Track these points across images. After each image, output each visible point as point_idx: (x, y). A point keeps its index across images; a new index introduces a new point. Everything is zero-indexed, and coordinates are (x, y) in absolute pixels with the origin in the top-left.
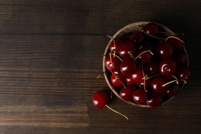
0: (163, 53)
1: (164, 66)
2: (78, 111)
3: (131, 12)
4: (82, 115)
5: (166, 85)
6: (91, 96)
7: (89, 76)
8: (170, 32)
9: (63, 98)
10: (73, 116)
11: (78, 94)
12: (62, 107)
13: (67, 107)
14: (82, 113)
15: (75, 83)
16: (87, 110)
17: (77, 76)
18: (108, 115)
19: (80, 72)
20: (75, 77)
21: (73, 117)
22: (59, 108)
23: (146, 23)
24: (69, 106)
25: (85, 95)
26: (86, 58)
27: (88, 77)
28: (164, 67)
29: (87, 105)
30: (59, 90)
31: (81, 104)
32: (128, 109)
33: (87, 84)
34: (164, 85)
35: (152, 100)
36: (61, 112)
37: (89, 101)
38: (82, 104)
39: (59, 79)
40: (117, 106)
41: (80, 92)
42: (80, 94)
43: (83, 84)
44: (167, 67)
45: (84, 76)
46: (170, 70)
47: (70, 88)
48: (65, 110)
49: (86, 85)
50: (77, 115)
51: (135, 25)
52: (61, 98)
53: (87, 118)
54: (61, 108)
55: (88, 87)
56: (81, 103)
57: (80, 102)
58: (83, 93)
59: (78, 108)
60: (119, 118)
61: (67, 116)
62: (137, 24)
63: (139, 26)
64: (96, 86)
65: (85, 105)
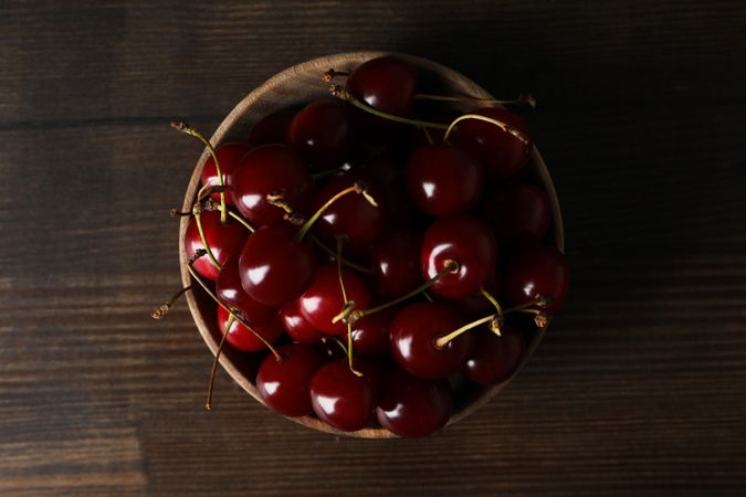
0: (435, 192)
1: (437, 250)
2: (98, 461)
3: (310, 13)
4: (117, 480)
5: (453, 340)
6: (153, 395)
7: (139, 304)
8: (473, 94)
9: (28, 408)
10: (78, 484)
11: (96, 387)
12: (29, 447)
13: (49, 447)
14: (115, 468)
15: (82, 338)
16: (138, 457)
17: (88, 307)
18: (232, 473)
19: (99, 292)
20: (80, 311)
21: (79, 488)
22: (12, 455)
23: (363, 58)
24: (57, 443)
25: (128, 392)
26: (123, 228)
27: (137, 310)
28: (439, 259)
29: (137, 435)
30: (12, 373)
31: (109, 431)
32: (319, 442)
33: (133, 342)
34: (443, 341)
35: (399, 406)
36: (26, 469)
37: (147, 414)
38: (116, 431)
39: (8, 325)
40: (271, 433)
41: (104, 376)
42: (106, 387)
43: (113, 342)
44: (454, 260)
45: (118, 305)
46: (464, 270)
47: (59, 364)
48: (39, 459)
49: (130, 348)
50: (96, 479)
51: (312, 67)
52: (21, 408)
53: (139, 491)
54: (23, 454)
55: (136, 354)
56: (108, 426)
57: (107, 420)
58: (119, 381)
59: (95, 449)
60: (281, 483)
61: (52, 489)
62: (321, 65)
63: (331, 73)
64: (173, 347)
65: (128, 436)
